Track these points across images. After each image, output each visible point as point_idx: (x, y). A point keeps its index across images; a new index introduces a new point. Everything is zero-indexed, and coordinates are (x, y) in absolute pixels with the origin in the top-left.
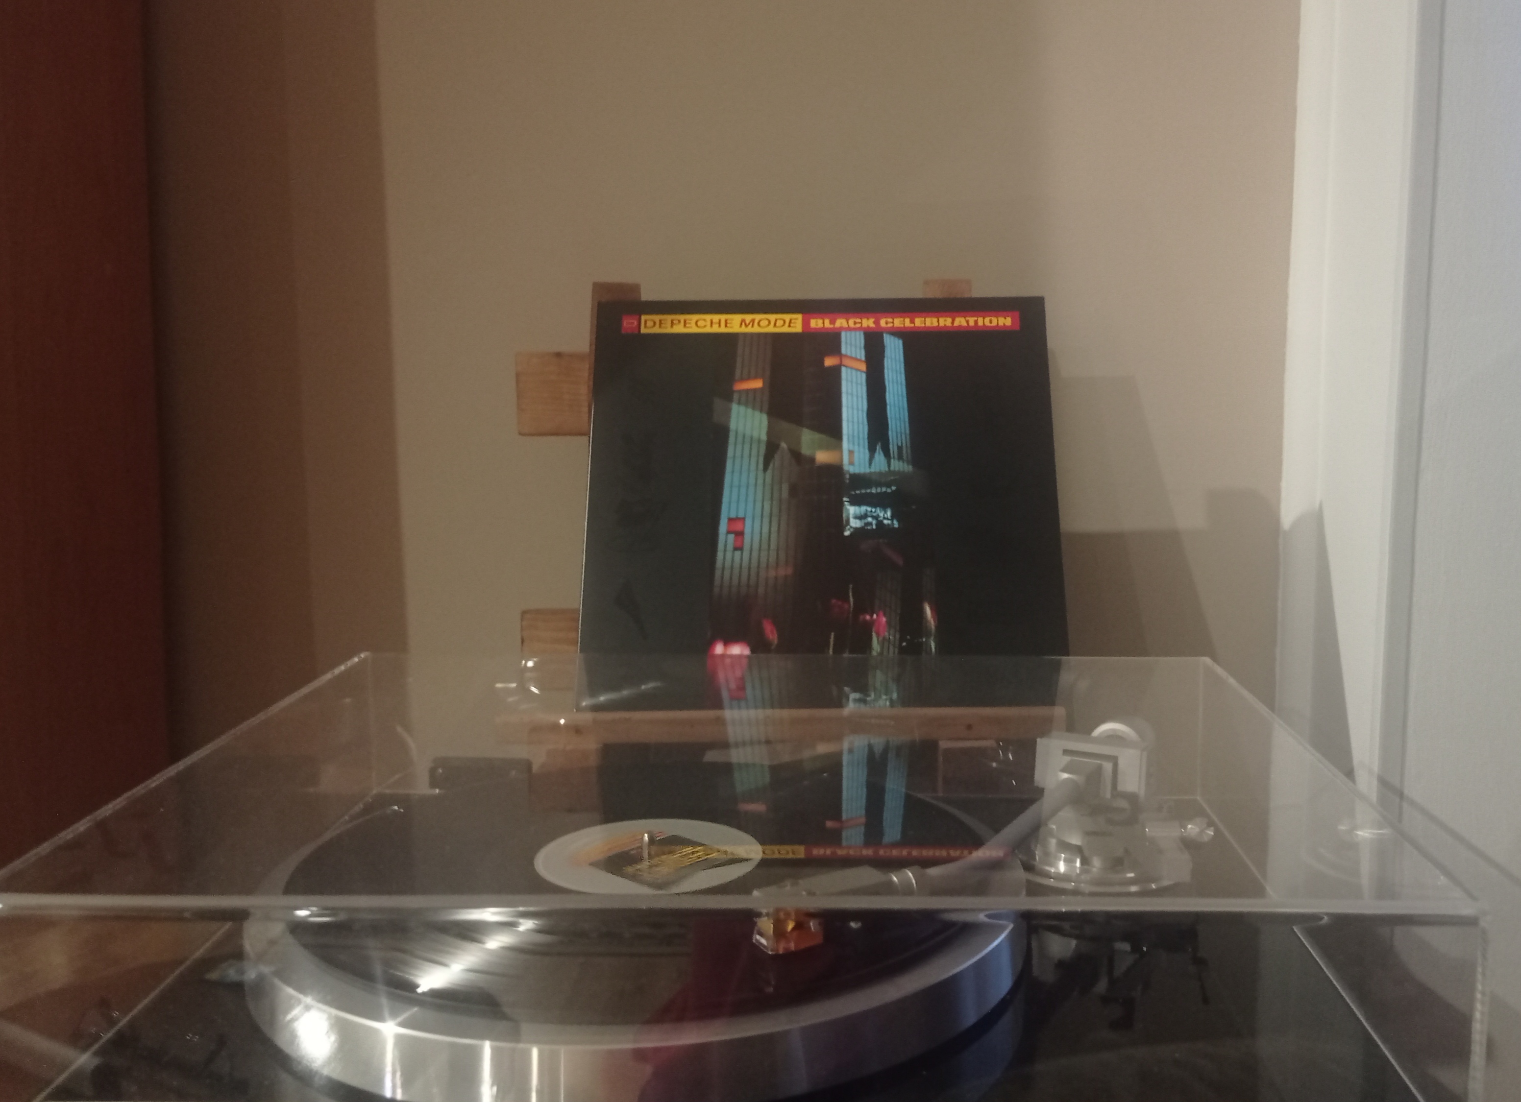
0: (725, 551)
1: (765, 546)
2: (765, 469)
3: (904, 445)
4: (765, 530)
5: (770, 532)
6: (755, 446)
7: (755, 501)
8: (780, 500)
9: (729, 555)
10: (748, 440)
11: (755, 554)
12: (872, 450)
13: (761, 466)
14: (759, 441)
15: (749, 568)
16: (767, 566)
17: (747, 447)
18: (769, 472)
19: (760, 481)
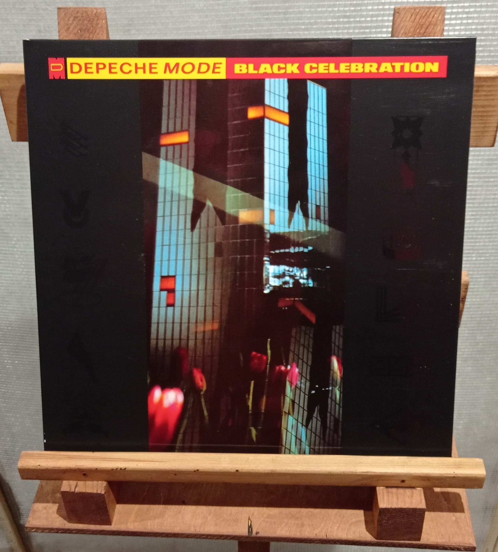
0: (159, 307)
1: (193, 303)
2: (193, 227)
3: (322, 204)
4: (194, 287)
5: (198, 290)
6: (182, 204)
7: (184, 260)
8: (207, 259)
9: (163, 310)
10: (175, 198)
11: (185, 310)
12: (292, 208)
13: (189, 225)
14: (186, 199)
15: (181, 323)
16: (196, 322)
17: (175, 204)
18: (196, 231)
19: (188, 241)
